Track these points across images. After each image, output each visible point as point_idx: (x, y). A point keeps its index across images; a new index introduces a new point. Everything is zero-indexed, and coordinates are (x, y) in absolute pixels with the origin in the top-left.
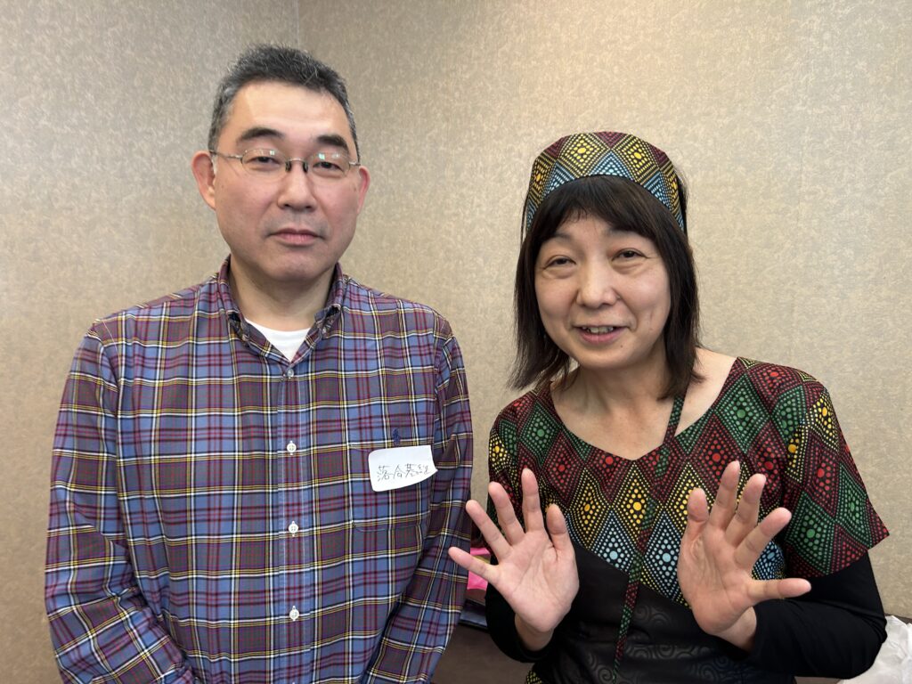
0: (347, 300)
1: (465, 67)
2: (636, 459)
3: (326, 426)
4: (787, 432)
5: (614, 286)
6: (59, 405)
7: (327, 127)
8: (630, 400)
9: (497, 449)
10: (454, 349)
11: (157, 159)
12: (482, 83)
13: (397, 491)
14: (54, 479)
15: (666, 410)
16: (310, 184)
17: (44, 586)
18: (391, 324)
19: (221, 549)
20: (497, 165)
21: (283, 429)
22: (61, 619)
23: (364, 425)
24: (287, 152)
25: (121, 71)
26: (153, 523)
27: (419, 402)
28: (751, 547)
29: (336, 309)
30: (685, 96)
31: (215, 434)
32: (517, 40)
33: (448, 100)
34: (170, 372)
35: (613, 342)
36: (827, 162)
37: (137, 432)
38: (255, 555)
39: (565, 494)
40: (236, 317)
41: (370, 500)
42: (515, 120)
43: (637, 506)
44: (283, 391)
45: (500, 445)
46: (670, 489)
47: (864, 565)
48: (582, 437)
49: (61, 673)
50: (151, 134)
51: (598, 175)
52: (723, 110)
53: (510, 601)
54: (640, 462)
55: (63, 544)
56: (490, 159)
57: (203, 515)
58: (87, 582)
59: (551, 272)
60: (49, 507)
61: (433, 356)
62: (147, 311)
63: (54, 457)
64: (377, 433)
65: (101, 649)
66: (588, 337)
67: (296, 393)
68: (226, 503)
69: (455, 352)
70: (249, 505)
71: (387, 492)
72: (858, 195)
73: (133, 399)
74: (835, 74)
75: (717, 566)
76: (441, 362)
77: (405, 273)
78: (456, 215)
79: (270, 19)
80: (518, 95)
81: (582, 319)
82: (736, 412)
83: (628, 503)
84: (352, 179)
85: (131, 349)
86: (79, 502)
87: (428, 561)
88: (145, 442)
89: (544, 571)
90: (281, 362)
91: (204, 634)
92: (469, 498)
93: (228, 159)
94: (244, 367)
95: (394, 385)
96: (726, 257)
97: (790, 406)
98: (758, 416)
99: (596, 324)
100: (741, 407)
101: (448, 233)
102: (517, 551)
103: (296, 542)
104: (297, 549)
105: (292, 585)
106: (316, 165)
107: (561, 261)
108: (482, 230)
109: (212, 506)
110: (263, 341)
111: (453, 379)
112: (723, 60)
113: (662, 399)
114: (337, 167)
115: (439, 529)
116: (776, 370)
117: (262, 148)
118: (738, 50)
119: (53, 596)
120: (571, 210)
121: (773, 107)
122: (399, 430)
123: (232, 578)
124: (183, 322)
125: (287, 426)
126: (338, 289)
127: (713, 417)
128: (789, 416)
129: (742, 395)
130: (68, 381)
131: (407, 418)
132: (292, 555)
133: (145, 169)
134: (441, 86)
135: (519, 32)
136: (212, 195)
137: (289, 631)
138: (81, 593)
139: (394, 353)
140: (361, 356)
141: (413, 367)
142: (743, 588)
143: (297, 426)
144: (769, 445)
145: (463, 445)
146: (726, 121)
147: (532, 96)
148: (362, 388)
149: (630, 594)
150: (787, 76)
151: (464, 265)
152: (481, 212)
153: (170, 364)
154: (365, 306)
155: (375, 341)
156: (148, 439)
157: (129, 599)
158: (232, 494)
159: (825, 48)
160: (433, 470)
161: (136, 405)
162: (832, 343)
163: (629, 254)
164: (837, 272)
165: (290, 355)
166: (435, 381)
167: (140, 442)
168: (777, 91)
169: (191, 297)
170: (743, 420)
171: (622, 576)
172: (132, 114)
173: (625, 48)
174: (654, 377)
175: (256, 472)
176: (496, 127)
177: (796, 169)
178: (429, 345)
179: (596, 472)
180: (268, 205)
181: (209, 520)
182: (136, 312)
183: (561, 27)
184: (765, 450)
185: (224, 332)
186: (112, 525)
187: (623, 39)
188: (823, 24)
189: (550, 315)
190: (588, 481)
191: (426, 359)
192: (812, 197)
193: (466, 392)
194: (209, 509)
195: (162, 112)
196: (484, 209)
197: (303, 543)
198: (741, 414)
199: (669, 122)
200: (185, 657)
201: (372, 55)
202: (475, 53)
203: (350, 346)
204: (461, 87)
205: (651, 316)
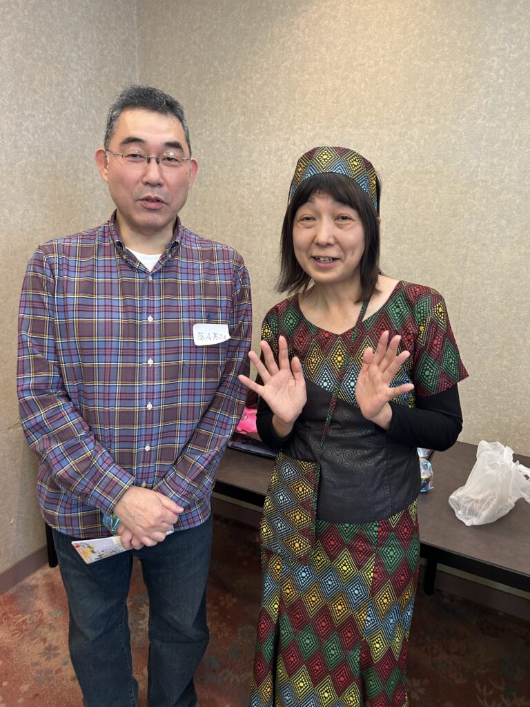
0: (184, 240)
1: (258, 75)
2: (340, 334)
3: (169, 309)
4: (420, 320)
5: (334, 235)
6: (21, 291)
7: (171, 137)
8: (340, 302)
9: (266, 330)
10: (244, 273)
11: (39, 135)
12: (270, 89)
13: (208, 347)
14: (20, 330)
15: (359, 308)
16: (160, 171)
17: (16, 385)
18: (209, 255)
19: (112, 370)
20: (278, 150)
21: (146, 308)
22: (26, 402)
23: (191, 309)
24: (148, 152)
25: (14, 70)
26: (75, 355)
27: (223, 300)
28: (390, 372)
29: (177, 243)
30: (407, 108)
31: (109, 309)
32: (296, 58)
33: (245, 99)
34: (83, 274)
35: (331, 268)
36: (495, 160)
37: (65, 305)
38: (130, 374)
39: (302, 353)
40: (120, 244)
41: (193, 350)
42: (292, 118)
43: (339, 359)
44: (146, 288)
45: (268, 328)
46: (357, 349)
47: (454, 390)
48: (314, 323)
49: (25, 432)
50: (34, 116)
51: (332, 172)
52: (432, 120)
53: (270, 404)
54: (343, 335)
55: (26, 364)
56: (273, 145)
57: (102, 352)
58: (40, 384)
59: (302, 224)
60: (17, 345)
61: (232, 275)
62: (69, 240)
63: (19, 319)
64: (198, 314)
65: (48, 418)
66: (318, 264)
67: (153, 290)
68: (114, 345)
69: (245, 275)
70: (127, 348)
71: (202, 347)
72: (513, 184)
73: (64, 287)
74: (505, 100)
75: (373, 384)
76: (236, 279)
77: (212, 224)
78: (248, 184)
79: (116, 29)
80: (295, 100)
81: (316, 252)
82: (395, 309)
83: (335, 357)
84: (187, 167)
85: (61, 261)
86: (34, 342)
87: (222, 388)
88: (70, 311)
89: (289, 391)
90: (145, 271)
91: (102, 415)
92: (250, 350)
93: (115, 155)
94: (124, 273)
95: (208, 290)
96: (427, 222)
97: (423, 306)
98: (406, 312)
99: (324, 256)
100: (398, 307)
101: (243, 197)
102: (275, 379)
103: (152, 369)
104: (152, 372)
105: (149, 391)
106: (164, 159)
107: (308, 219)
108: (266, 196)
109: (107, 347)
110: (135, 260)
111: (243, 290)
112: (434, 84)
113: (357, 302)
114: (176, 160)
115: (230, 372)
116: (419, 288)
117: (134, 149)
118: (445, 77)
119: (22, 390)
120: (316, 190)
121: (464, 120)
122: (211, 314)
123: (117, 386)
124: (90, 248)
125: (148, 307)
126: (178, 232)
127: (383, 313)
128: (422, 312)
129: (400, 300)
130: (26, 278)
131: (215, 308)
132: (149, 376)
133: (30, 142)
134: (241, 88)
135: (297, 52)
136: (106, 174)
137: (146, 415)
138: (37, 390)
139: (209, 271)
140: (190, 272)
141: (220, 280)
142: (385, 392)
143: (154, 307)
144: (410, 326)
145: (246, 328)
146: (433, 128)
147: (304, 101)
148: (190, 290)
149: (332, 403)
150: (475, 99)
151: (253, 221)
152: (266, 183)
153: (83, 270)
154: (193, 244)
155: (199, 264)
156: (72, 309)
157: (61, 396)
158: (118, 341)
159: (500, 81)
160: (228, 337)
161: (65, 291)
162: (489, 282)
163: (344, 218)
164: (495, 235)
165: (150, 268)
166: (232, 290)
167: (67, 311)
168: (467, 109)
169: (94, 234)
170: (398, 313)
171: (329, 394)
172: (21, 101)
173: (370, 70)
174: (353, 290)
175: (131, 330)
176: (278, 122)
177: (475, 164)
178: (230, 269)
179: (319, 341)
180: (138, 182)
181: (105, 355)
182: (63, 241)
183: (327, 51)
184: (408, 329)
185: (113, 254)
186: (52, 356)
187: (369, 63)
188: (500, 63)
189: (299, 249)
190: (314, 346)
191: (228, 277)
192: (484, 184)
193: (250, 299)
194: (105, 349)
195: (42, 100)
196: (269, 181)
197: (156, 369)
198: (397, 310)
199: (396, 126)
200: (91, 429)
201: (191, 62)
202: (265, 66)
203: (184, 266)
204: (255, 91)
205: (353, 254)
